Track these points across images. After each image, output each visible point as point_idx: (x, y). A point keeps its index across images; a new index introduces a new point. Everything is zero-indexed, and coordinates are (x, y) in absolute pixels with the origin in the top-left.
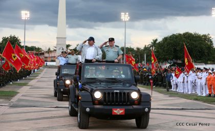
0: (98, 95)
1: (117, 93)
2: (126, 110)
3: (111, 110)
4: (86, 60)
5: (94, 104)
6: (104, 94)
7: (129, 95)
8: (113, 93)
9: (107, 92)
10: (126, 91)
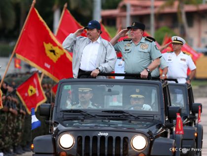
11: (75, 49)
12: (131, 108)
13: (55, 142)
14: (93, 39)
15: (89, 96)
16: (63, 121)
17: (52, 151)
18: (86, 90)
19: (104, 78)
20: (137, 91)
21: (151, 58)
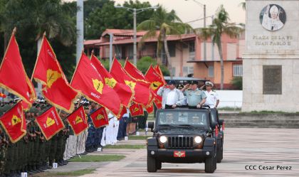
0: (163, 139)
1: (181, 138)
2: (186, 153)
3: (173, 153)
4: (166, 105)
5: (159, 148)
6: (169, 139)
7: (192, 139)
8: (177, 138)
9: (171, 136)
10: (190, 137)
11: (163, 94)
12: (193, 123)
13: (158, 140)
14: (172, 89)
15: (171, 117)
16: (160, 130)
17: (156, 144)
18: (170, 115)
19: (179, 109)
20: (196, 115)
21: (201, 99)
